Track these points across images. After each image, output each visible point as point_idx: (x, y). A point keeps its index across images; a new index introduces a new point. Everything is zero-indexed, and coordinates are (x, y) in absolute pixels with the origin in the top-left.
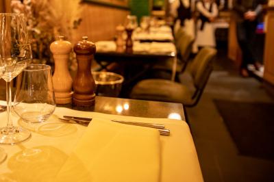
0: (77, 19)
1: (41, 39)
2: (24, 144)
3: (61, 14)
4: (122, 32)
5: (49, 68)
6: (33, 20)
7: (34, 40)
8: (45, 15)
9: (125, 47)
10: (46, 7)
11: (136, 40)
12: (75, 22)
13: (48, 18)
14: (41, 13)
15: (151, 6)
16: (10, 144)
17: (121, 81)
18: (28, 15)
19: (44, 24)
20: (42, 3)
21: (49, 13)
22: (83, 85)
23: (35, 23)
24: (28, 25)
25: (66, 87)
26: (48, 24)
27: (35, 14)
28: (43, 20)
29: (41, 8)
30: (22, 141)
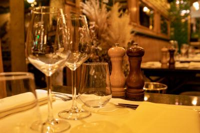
0: (130, 41)
1: (103, 55)
2: (85, 120)
3: (118, 36)
4: (166, 52)
5: (106, 64)
6: (97, 41)
7: (97, 56)
8: (106, 37)
9: (168, 64)
10: (106, 31)
11: (178, 61)
12: (129, 43)
13: (108, 38)
14: (103, 35)
15: (189, 38)
16: (74, 119)
17: (165, 88)
18: (93, 38)
19: (104, 44)
20: (104, 28)
21: (109, 35)
22: (134, 81)
23: (98, 43)
24: (93, 45)
25: (121, 83)
26: (108, 44)
27: (98, 37)
28: (104, 41)
29: (102, 31)
30: (84, 118)
